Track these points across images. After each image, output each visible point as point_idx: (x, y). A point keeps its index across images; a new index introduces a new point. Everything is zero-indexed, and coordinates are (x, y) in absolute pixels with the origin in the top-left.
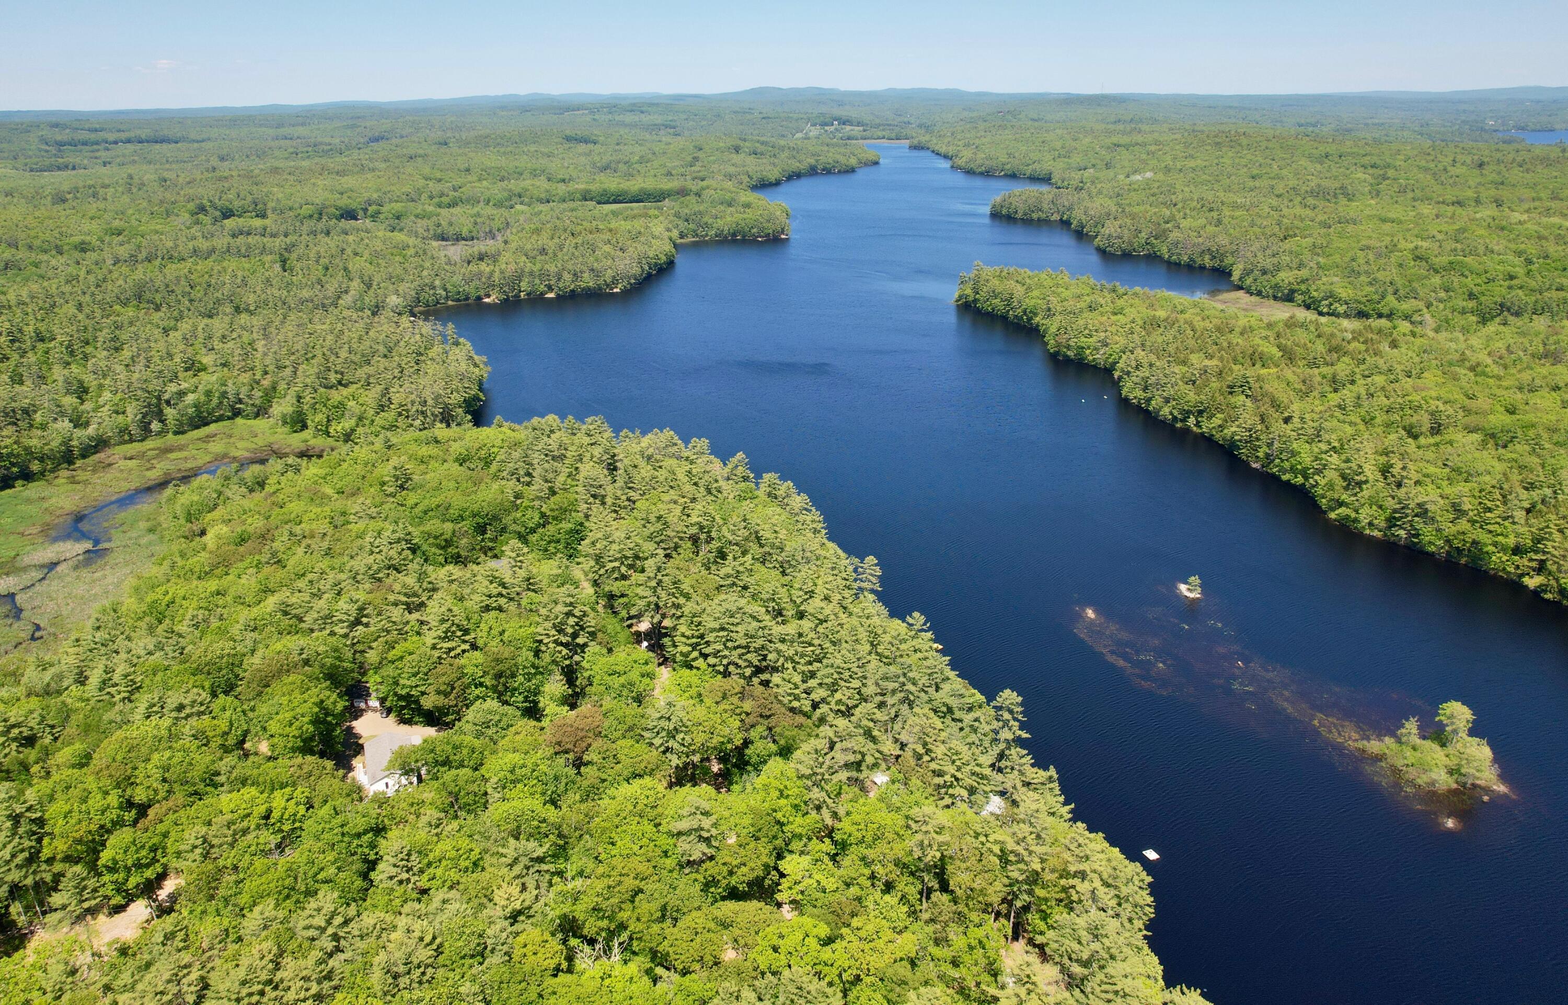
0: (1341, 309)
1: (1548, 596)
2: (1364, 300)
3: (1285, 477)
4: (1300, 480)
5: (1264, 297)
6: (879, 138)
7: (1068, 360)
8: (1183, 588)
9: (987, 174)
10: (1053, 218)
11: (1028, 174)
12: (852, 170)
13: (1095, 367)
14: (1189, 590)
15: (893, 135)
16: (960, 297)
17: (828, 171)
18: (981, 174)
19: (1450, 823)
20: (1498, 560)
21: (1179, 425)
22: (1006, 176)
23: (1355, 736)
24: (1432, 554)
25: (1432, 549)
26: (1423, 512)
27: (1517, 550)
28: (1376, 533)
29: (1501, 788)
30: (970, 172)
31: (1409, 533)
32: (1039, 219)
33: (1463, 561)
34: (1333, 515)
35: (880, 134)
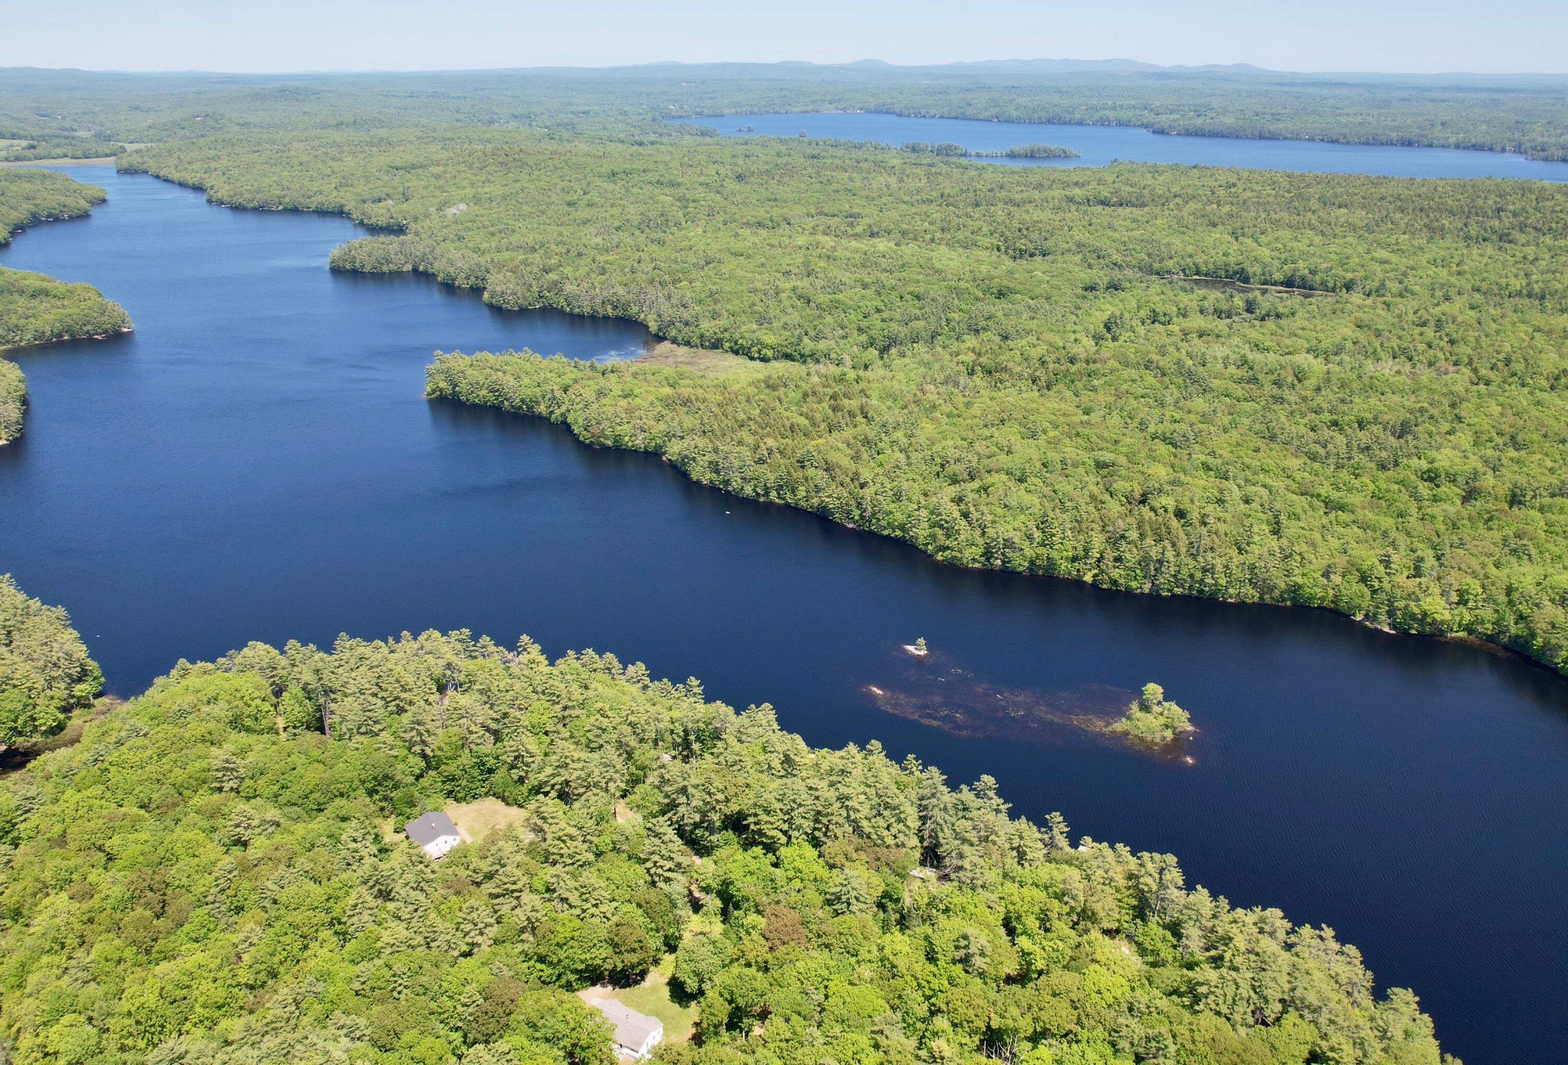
0: (770, 353)
1: (1105, 586)
2: (785, 343)
3: (885, 533)
4: (898, 533)
5: (692, 347)
6: (58, 157)
7: (606, 449)
8: (911, 648)
9: (261, 210)
10: (406, 268)
11: (313, 207)
12: (84, 216)
13: (635, 451)
14: (918, 649)
15: (79, 153)
16: (434, 391)
17: (55, 219)
18: (255, 209)
19: (1190, 760)
20: (1065, 568)
21: (762, 499)
22: (286, 210)
23: (1102, 724)
24: (1020, 573)
25: (1021, 569)
26: (1009, 543)
27: (1074, 559)
28: (977, 565)
29: (1190, 728)
30: (238, 208)
31: (1003, 562)
32: (391, 273)
33: (1041, 573)
34: (939, 557)
35: (60, 151)
